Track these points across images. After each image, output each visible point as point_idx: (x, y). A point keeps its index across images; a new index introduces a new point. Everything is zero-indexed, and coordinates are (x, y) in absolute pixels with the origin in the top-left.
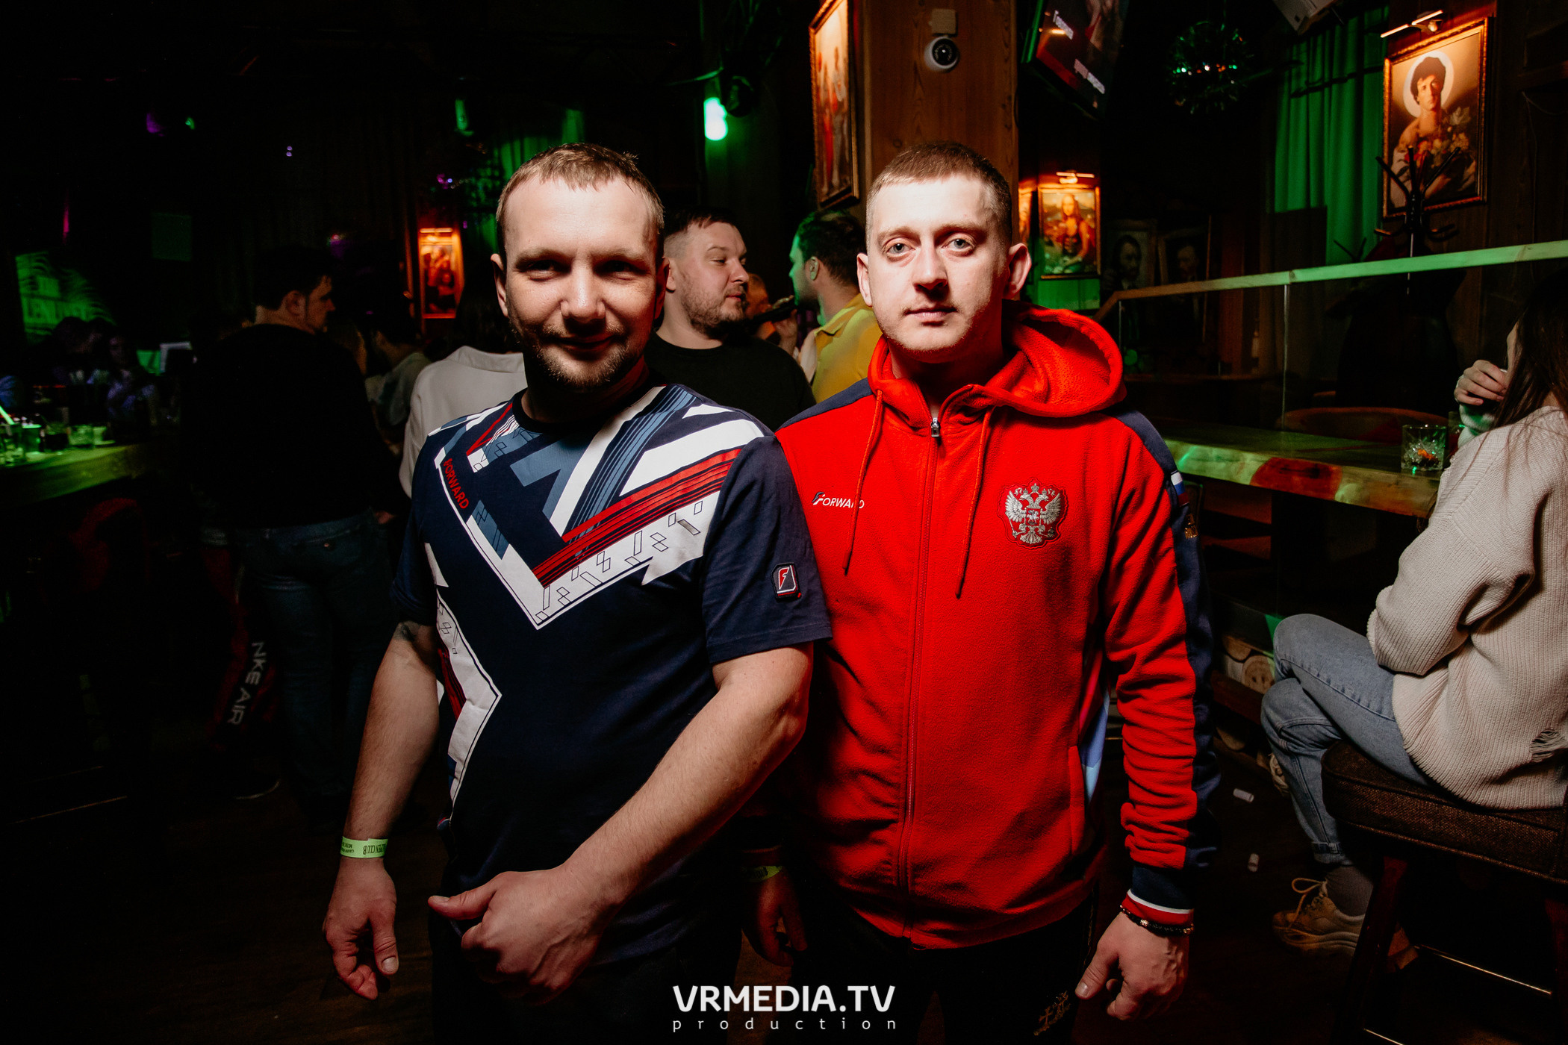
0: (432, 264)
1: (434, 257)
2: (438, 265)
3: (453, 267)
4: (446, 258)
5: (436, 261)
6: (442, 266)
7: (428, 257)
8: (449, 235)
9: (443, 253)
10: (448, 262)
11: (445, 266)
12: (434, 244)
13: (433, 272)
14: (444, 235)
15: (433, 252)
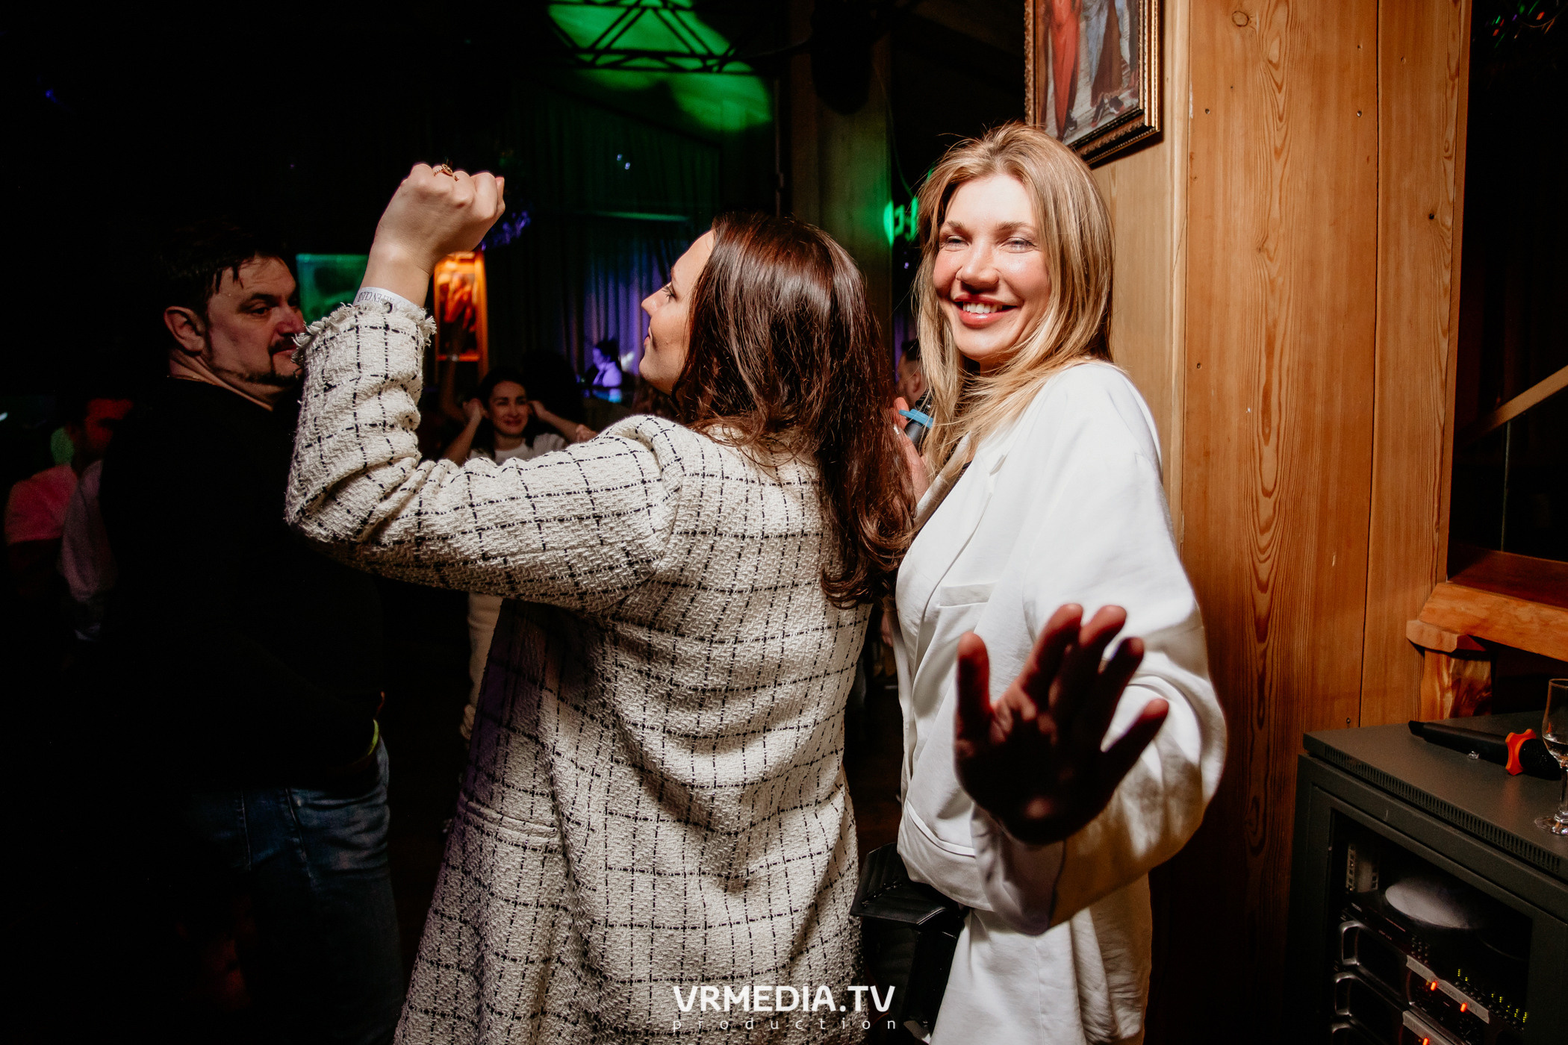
0: (450, 295)
1: (452, 287)
2: (457, 296)
3: (475, 300)
4: (467, 288)
5: (455, 292)
6: (461, 297)
7: (445, 288)
8: (472, 261)
9: (463, 282)
10: (470, 294)
11: (465, 298)
12: (453, 272)
13: (451, 306)
14: (463, 261)
15: (451, 281)
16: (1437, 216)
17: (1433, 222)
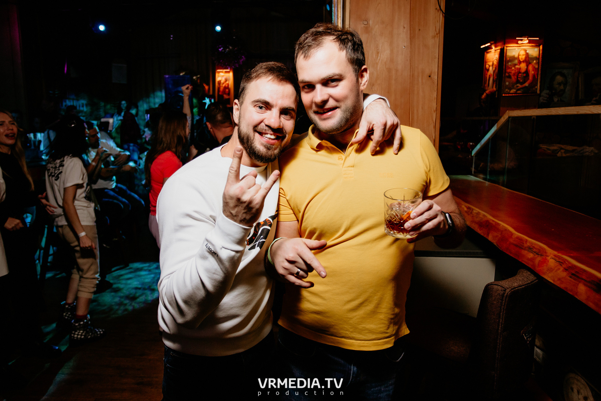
0: (221, 85)
1: (222, 82)
2: (224, 85)
3: (230, 87)
4: (227, 82)
5: (223, 84)
7: (219, 82)
8: (229, 72)
9: (226, 80)
10: (228, 84)
11: (226, 86)
12: (223, 76)
13: (222, 89)
14: (226, 72)
15: (222, 80)
16: (432, 76)
17: (430, 78)
